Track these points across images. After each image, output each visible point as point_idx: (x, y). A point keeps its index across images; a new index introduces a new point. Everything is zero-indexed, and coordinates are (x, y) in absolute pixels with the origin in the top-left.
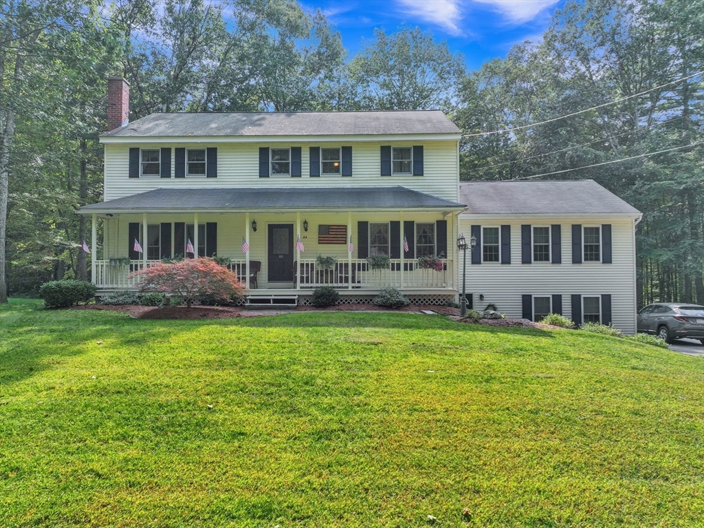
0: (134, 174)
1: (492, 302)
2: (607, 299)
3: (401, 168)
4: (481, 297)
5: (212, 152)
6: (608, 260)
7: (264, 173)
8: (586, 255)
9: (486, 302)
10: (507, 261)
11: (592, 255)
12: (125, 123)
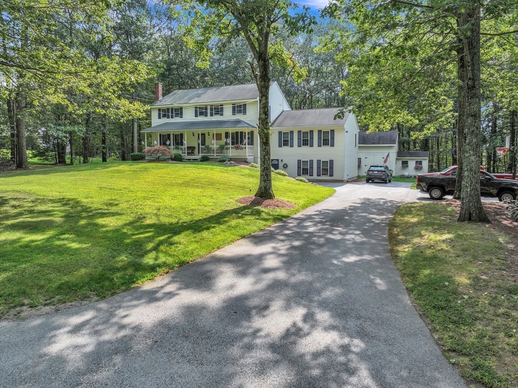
0: (160, 118)
1: (285, 163)
2: (332, 162)
3: (240, 112)
4: (282, 160)
5: (181, 109)
6: (332, 145)
7: (196, 116)
8: (323, 143)
9: (284, 163)
10: (292, 146)
11: (326, 143)
12: (161, 98)
